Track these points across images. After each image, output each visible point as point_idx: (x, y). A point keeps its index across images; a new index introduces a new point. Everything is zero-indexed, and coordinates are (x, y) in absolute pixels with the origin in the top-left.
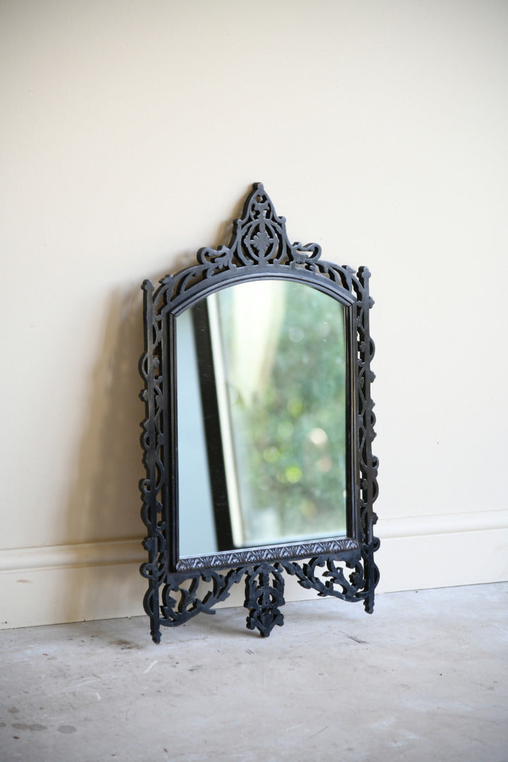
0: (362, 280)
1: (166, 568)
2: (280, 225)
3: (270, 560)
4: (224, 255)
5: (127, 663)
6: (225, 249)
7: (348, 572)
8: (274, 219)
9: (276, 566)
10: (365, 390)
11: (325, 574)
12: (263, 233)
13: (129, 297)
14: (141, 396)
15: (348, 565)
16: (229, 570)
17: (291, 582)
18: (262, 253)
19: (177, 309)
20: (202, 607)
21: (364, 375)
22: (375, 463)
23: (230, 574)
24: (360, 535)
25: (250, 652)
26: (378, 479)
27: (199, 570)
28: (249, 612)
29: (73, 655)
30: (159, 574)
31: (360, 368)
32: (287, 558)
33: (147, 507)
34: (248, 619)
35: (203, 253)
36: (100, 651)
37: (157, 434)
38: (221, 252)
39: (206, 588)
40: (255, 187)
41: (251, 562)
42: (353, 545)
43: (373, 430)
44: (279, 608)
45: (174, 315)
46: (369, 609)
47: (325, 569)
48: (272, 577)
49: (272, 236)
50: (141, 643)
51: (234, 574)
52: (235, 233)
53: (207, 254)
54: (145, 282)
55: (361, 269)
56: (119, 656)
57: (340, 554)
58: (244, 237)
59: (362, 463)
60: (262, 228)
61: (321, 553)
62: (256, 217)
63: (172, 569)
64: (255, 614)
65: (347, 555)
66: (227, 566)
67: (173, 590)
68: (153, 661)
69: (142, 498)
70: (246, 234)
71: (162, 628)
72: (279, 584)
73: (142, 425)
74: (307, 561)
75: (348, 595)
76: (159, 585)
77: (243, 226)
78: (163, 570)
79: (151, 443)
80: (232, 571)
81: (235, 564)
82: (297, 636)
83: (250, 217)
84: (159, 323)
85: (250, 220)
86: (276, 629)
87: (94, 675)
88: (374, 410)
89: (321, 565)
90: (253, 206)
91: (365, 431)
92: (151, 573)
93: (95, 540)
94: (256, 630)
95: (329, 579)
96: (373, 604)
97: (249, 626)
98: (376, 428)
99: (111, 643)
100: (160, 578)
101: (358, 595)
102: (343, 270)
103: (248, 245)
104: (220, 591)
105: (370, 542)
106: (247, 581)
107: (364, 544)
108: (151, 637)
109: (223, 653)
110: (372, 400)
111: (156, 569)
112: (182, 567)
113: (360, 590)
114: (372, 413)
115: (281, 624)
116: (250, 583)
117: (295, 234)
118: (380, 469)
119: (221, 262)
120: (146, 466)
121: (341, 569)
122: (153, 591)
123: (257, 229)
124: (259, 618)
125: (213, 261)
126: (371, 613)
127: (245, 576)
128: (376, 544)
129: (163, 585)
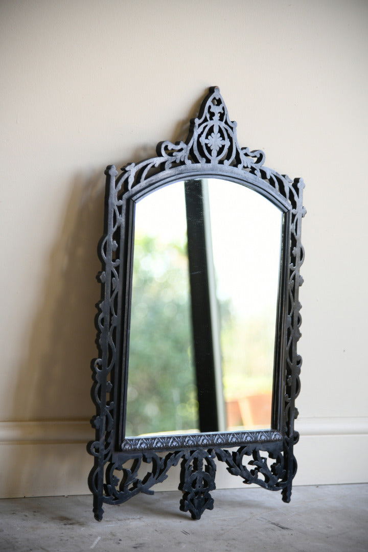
0: (297, 190)
1: (111, 447)
2: (232, 128)
3: (205, 446)
4: (181, 150)
5: (72, 538)
6: (182, 145)
7: (271, 462)
8: (226, 123)
9: (210, 451)
10: (294, 291)
11: (251, 463)
12: (216, 135)
13: (91, 183)
14: (98, 278)
15: (271, 456)
16: (167, 453)
17: (221, 467)
18: (214, 153)
19: (138, 195)
20: (141, 487)
21: (294, 278)
22: (299, 362)
23: (168, 457)
24: (283, 428)
25: (186, 533)
26: (301, 376)
27: (142, 450)
28: (183, 494)
29: (18, 529)
30: (105, 452)
31: (292, 272)
32: (220, 445)
33: (98, 386)
34: (182, 502)
35: (163, 146)
36: (43, 525)
37: (111, 315)
38: (179, 147)
39: (145, 469)
40: (211, 90)
41: (189, 446)
42: (277, 437)
43: (299, 331)
44: (210, 492)
45: (134, 202)
46: (286, 498)
47: (251, 458)
48: (205, 462)
49: (224, 139)
50: (82, 520)
51: (172, 457)
52: (191, 132)
53: (166, 148)
54: (109, 168)
55: (297, 181)
56: (63, 531)
57: (265, 444)
58: (200, 136)
59: (288, 360)
60: (216, 130)
61: (250, 442)
62: (211, 119)
63: (118, 449)
64: (189, 496)
65: (271, 446)
66: (167, 448)
67: (117, 469)
68: (96, 537)
69: (93, 377)
70: (202, 133)
71: (105, 506)
72: (211, 469)
73: (97, 306)
74: (236, 449)
75: (269, 484)
76: (105, 463)
77: (200, 125)
78: (109, 448)
79: (105, 323)
80: (170, 455)
81: (175, 447)
82: (225, 520)
83: (206, 117)
84: (120, 208)
85: (206, 120)
86: (206, 511)
87: (43, 549)
88: (301, 312)
89: (247, 454)
90: (210, 107)
91: (292, 331)
92: (97, 450)
93: (40, 419)
94: (188, 513)
95: (253, 467)
96: (290, 494)
97: (182, 508)
98: (302, 329)
99: (53, 519)
100: (106, 456)
101: (278, 485)
102: (282, 178)
103: (203, 144)
104: (159, 472)
105: (291, 435)
106: (183, 465)
107: (286, 437)
108: (93, 514)
109: (161, 533)
110: (299, 303)
111: (102, 447)
112: (127, 447)
113: (280, 480)
114: (299, 314)
115: (211, 508)
116: (186, 466)
117: (244, 139)
118: (303, 368)
119: (179, 156)
120: (99, 346)
121: (266, 459)
122: (98, 469)
123: (211, 130)
124: (192, 500)
125: (170, 154)
126: (288, 502)
127: (181, 460)
128: (296, 438)
129: (108, 463)
